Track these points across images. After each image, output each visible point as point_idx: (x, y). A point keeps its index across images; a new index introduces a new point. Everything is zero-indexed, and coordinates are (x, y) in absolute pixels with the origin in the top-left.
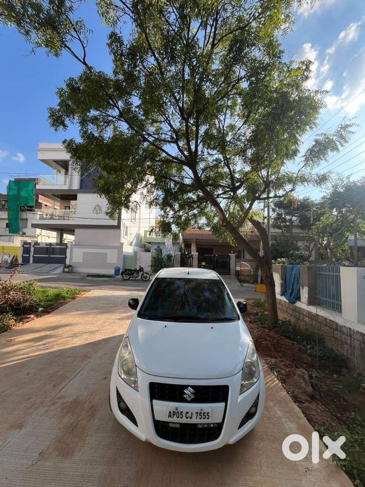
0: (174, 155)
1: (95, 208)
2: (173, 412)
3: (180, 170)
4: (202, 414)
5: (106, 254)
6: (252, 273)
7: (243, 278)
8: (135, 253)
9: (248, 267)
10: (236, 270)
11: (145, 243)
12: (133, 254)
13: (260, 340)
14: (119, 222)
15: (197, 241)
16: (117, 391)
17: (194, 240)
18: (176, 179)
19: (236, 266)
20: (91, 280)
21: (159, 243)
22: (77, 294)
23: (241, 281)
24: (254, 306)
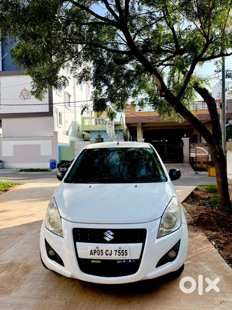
0: (103, 16)
1: (21, 93)
2: (94, 250)
3: (112, 35)
4: (121, 252)
5: (39, 146)
6: (210, 160)
7: (199, 165)
8: (72, 142)
9: (205, 153)
10: (190, 157)
11: (84, 133)
12: (70, 145)
13: (202, 217)
14: (51, 108)
15: (144, 126)
16: (45, 240)
17: (140, 125)
18: (109, 46)
19: (190, 152)
20: (24, 175)
21: (99, 131)
22: (10, 187)
23: (196, 169)
24: (208, 192)
